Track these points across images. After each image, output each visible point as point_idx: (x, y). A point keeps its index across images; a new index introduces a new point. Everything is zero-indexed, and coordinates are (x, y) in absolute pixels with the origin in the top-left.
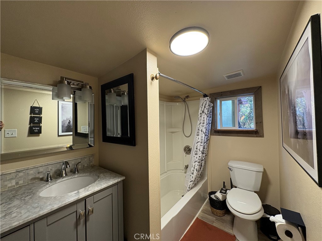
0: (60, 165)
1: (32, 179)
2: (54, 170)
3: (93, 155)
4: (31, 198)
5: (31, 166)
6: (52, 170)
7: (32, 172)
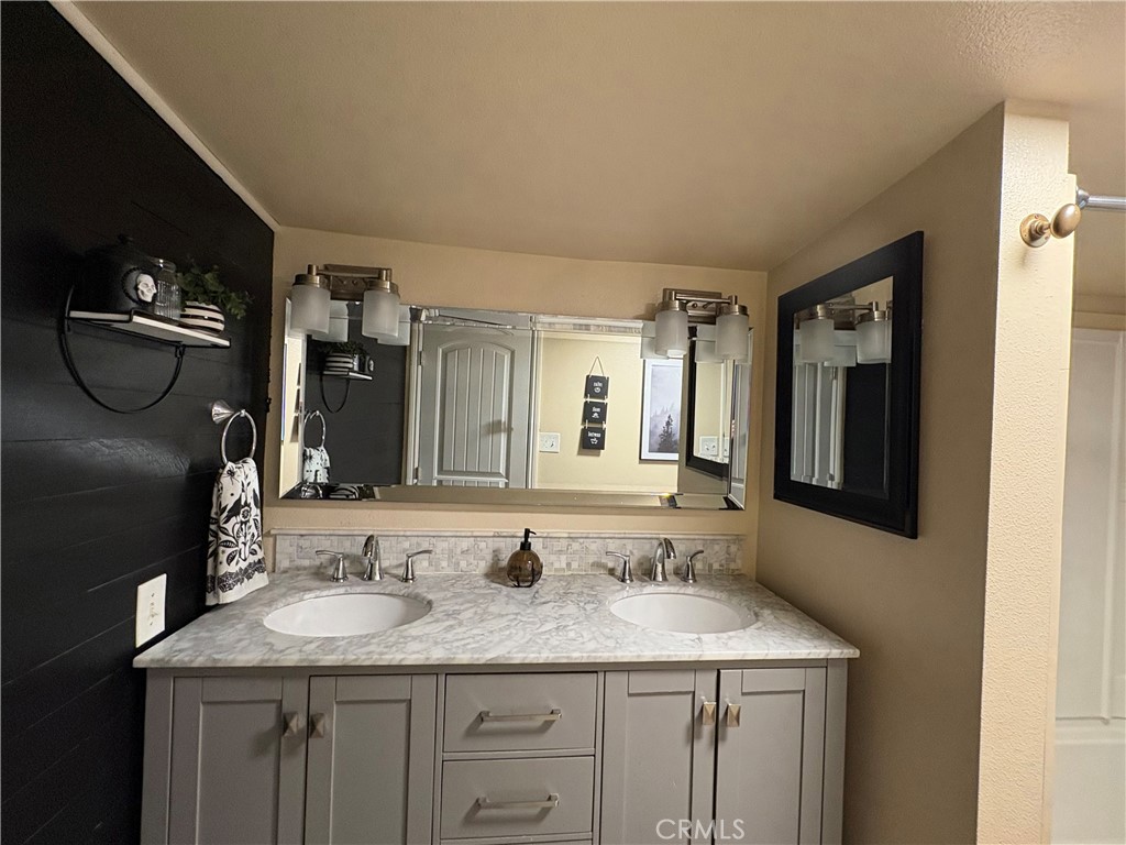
0: (652, 547)
1: (593, 565)
2: (637, 555)
3: (738, 539)
4: (595, 609)
5: (593, 532)
6: (634, 553)
7: (593, 547)
